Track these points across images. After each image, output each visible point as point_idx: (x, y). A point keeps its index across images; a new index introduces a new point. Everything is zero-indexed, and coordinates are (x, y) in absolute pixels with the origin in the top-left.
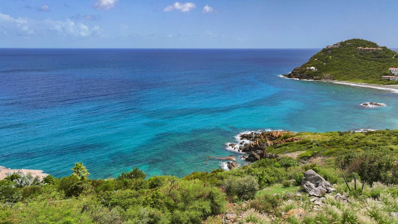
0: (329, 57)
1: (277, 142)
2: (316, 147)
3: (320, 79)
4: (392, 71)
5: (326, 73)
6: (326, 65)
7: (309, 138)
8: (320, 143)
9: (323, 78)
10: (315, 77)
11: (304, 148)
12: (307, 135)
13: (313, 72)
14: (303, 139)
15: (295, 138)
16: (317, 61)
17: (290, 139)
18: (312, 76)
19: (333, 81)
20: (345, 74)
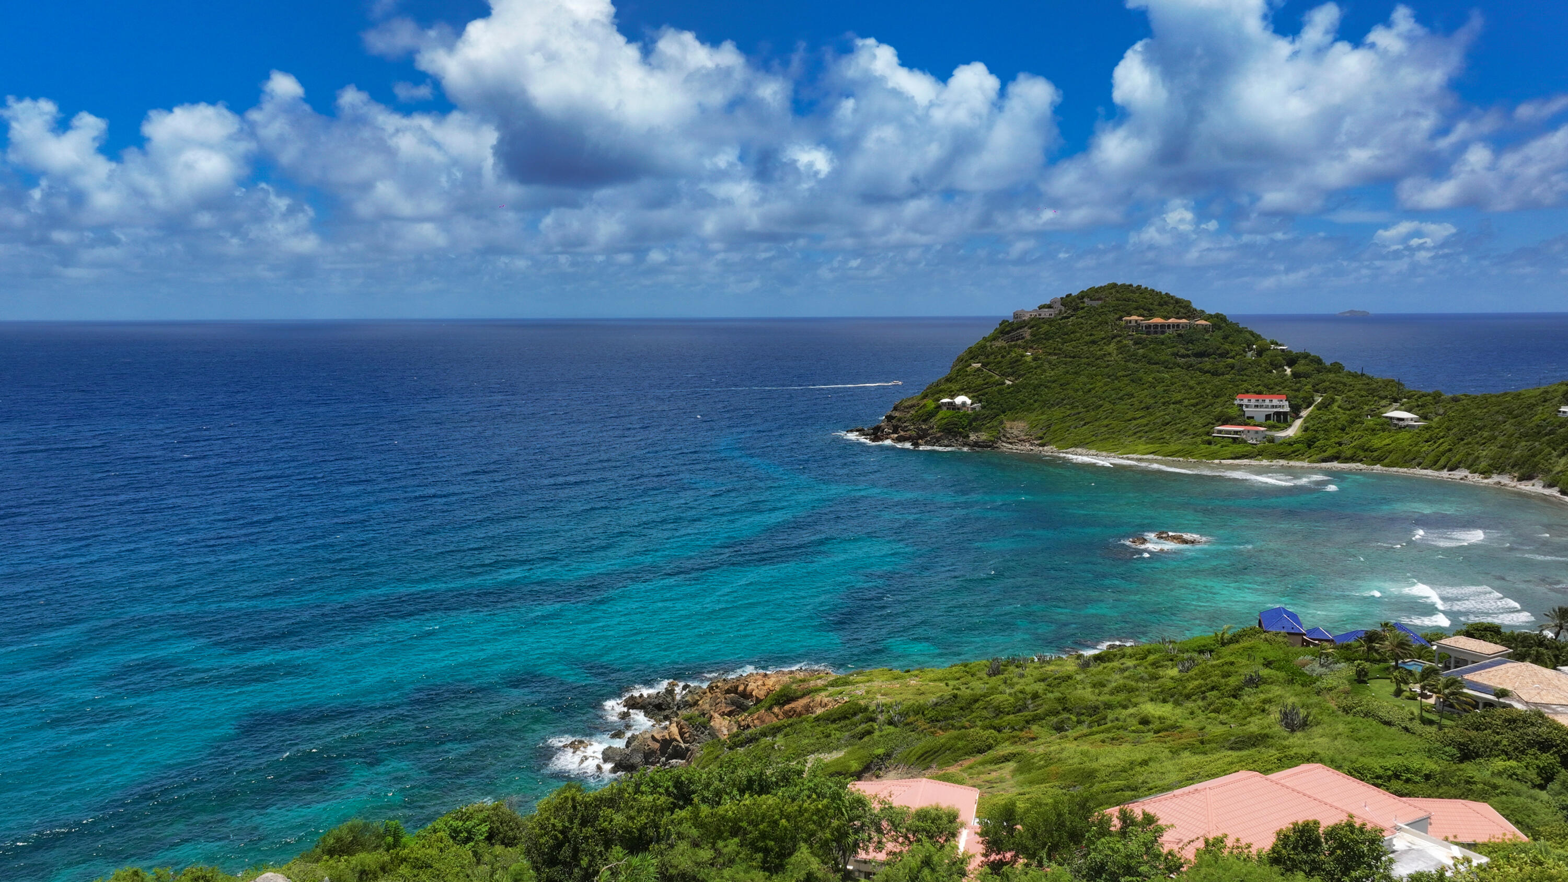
0: (1023, 356)
1: (750, 719)
2: (884, 733)
3: (993, 442)
4: (1247, 406)
5: (1014, 421)
6: (1012, 386)
7: (870, 696)
8: (899, 714)
9: (1004, 439)
10: (973, 437)
11: (839, 739)
12: (869, 681)
13: (966, 415)
14: (846, 699)
15: (818, 698)
16: (978, 369)
17: (799, 704)
18: (960, 433)
19: (1041, 448)
20: (1082, 423)
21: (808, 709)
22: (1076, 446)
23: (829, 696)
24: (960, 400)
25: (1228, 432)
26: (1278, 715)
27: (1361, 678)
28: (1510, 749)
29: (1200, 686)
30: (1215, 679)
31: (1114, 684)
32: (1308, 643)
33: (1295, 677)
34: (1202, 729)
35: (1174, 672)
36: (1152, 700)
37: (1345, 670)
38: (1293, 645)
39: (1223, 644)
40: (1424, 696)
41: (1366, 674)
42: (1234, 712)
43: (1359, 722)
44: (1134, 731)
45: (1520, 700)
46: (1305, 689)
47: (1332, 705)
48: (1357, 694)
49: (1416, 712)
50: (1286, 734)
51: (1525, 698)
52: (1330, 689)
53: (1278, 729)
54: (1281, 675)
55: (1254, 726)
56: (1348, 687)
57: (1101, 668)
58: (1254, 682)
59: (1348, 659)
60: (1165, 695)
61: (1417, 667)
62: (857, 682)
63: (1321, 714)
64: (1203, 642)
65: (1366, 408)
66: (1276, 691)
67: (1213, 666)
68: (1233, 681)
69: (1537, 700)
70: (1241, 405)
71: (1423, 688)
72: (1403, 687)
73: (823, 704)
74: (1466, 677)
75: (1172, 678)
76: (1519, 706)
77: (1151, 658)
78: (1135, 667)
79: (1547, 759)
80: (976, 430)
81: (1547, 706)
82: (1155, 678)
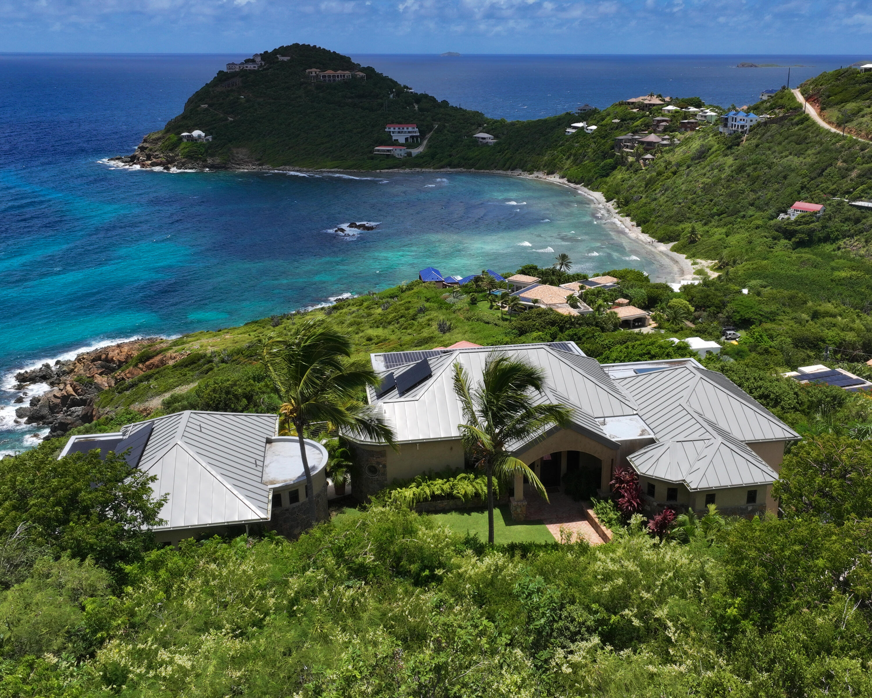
0: (238, 98)
1: (123, 374)
2: (220, 368)
3: (225, 164)
4: (393, 132)
5: (238, 148)
6: (234, 122)
7: (204, 348)
8: (228, 356)
9: (233, 161)
10: (209, 161)
11: (192, 376)
12: (198, 340)
13: (202, 145)
14: (188, 352)
15: (168, 354)
16: (206, 110)
17: (156, 360)
18: (200, 158)
19: (260, 167)
20: (287, 148)
21: (163, 362)
22: (285, 164)
23: (176, 352)
24: (196, 133)
25: (384, 151)
26: (437, 326)
27: (474, 302)
28: (539, 327)
29: (395, 317)
30: (402, 311)
31: (349, 322)
32: (446, 286)
33: (442, 305)
34: (399, 339)
35: (380, 311)
36: (371, 327)
37: (466, 298)
38: (438, 288)
39: (403, 292)
40: (503, 307)
41: (476, 300)
42: (414, 328)
43: (475, 324)
44: (364, 345)
45: (544, 304)
46: (448, 311)
47: (462, 318)
48: (472, 310)
49: (500, 315)
50: (441, 335)
51: (546, 302)
52: (460, 310)
53: (437, 333)
54: (436, 305)
55: (425, 333)
56: (468, 307)
57: (338, 313)
58: (422, 310)
59: (467, 293)
60: (377, 324)
61: (499, 292)
62: (190, 342)
63: (456, 322)
64: (392, 292)
65: (464, 131)
66: (434, 314)
67: (400, 305)
68: (412, 312)
69: (551, 302)
70: (390, 132)
71: (502, 303)
72: (494, 304)
73: (173, 357)
74: (521, 295)
75: (379, 314)
76: (543, 306)
77: (365, 304)
78: (358, 310)
79: (554, 329)
80: (212, 155)
81: (554, 305)
82: (369, 315)
